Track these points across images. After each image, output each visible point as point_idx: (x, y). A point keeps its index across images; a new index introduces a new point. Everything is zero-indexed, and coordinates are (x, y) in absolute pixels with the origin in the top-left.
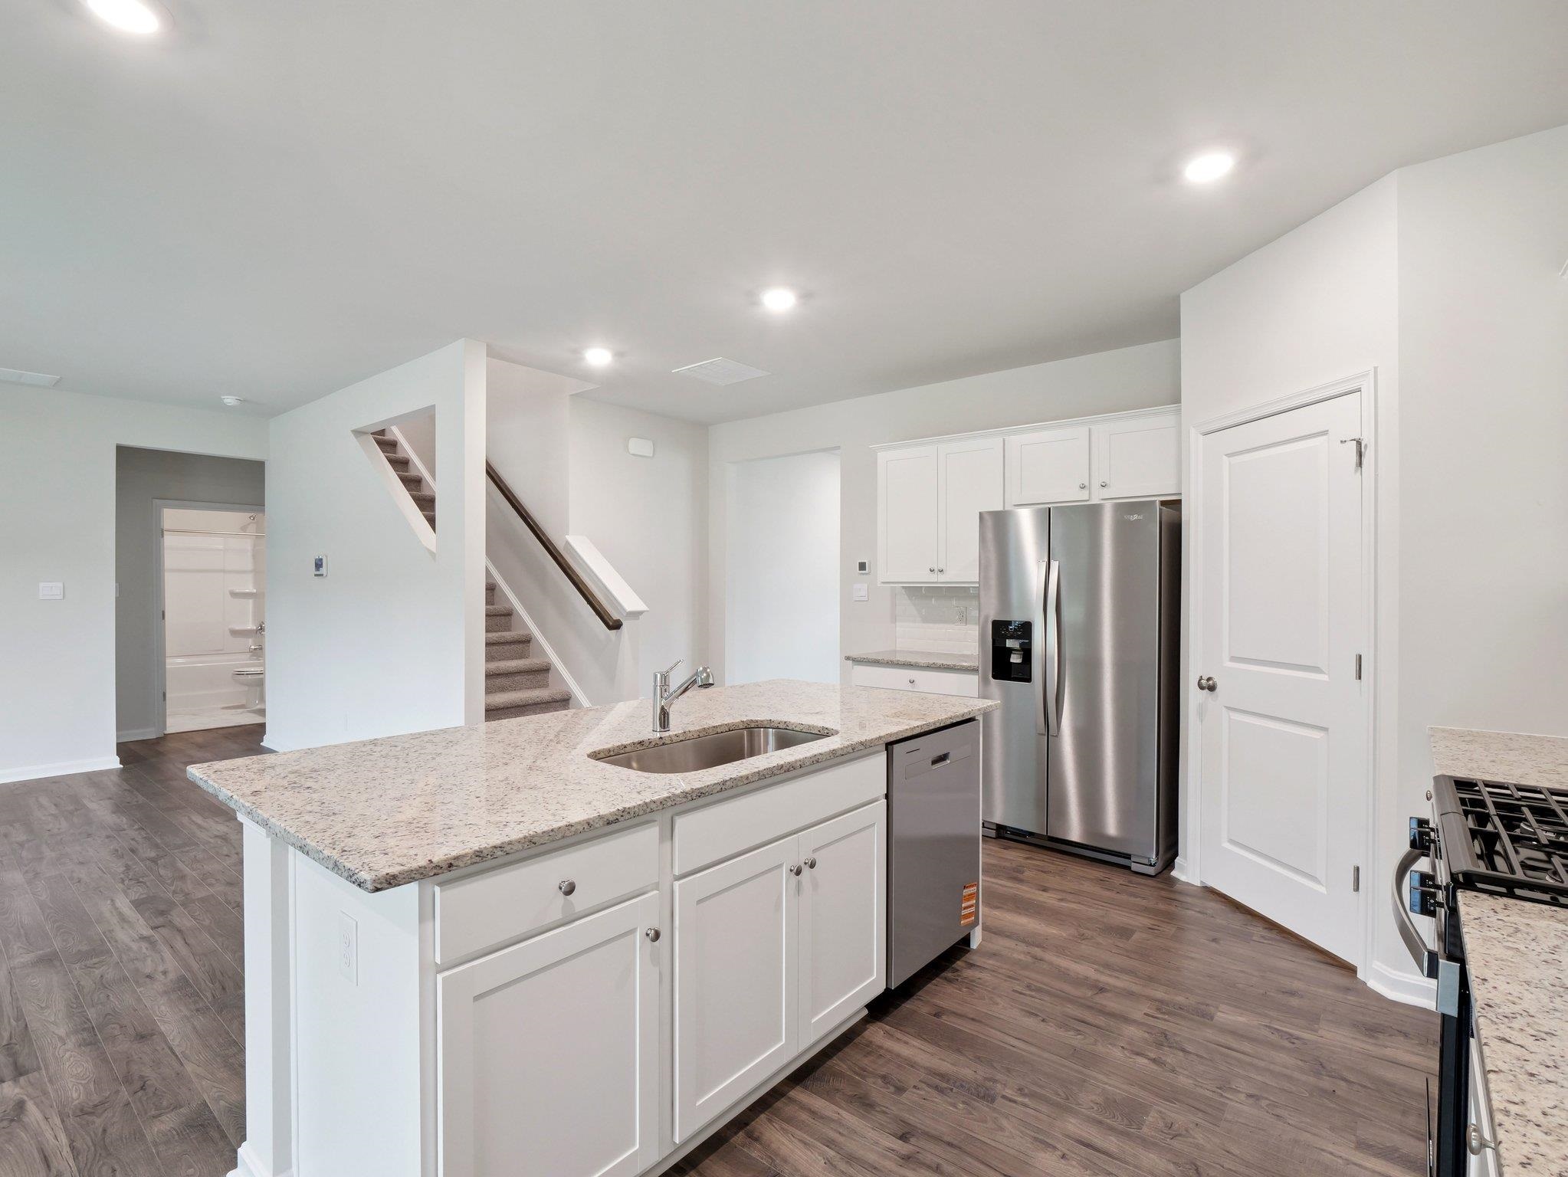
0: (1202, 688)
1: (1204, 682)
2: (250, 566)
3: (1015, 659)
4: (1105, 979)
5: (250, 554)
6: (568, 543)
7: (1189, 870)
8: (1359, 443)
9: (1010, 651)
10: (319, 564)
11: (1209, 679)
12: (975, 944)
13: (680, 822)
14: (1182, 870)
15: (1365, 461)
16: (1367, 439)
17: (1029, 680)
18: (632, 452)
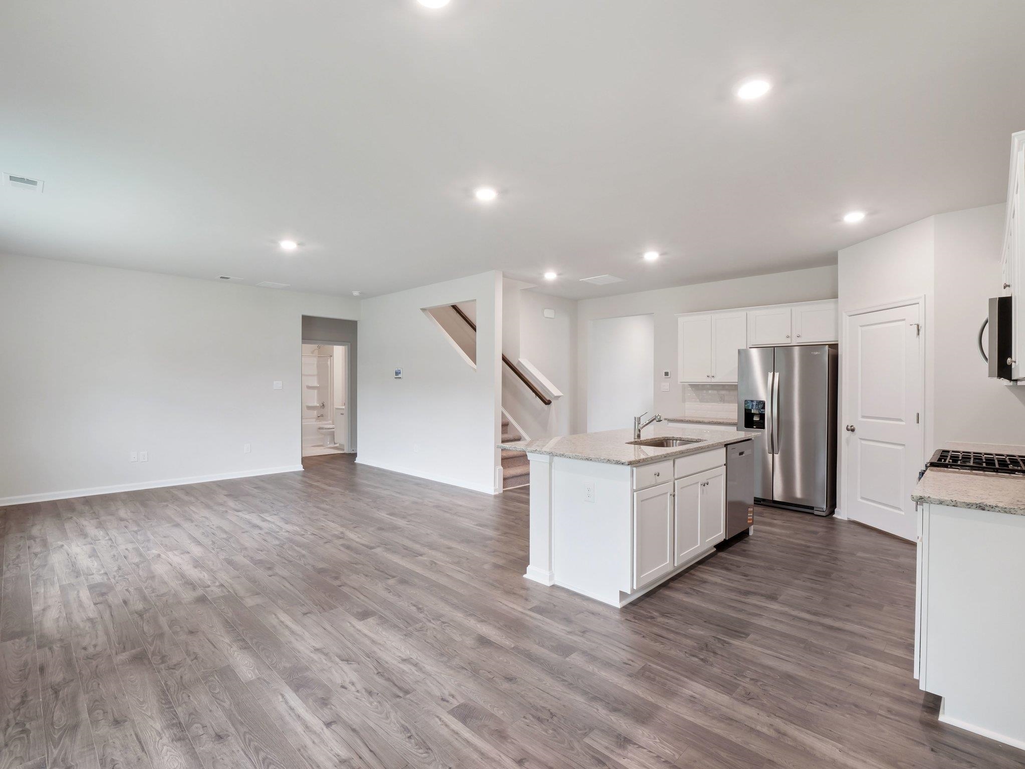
0: (848, 430)
1: (849, 427)
2: (315, 372)
3: (756, 419)
4: (809, 544)
5: (315, 366)
6: (519, 362)
7: (842, 513)
8: (918, 326)
9: (753, 415)
10: (397, 373)
11: (851, 426)
12: (751, 533)
13: (677, 461)
14: (839, 514)
15: (920, 333)
16: (922, 324)
17: (764, 428)
18: (545, 316)
